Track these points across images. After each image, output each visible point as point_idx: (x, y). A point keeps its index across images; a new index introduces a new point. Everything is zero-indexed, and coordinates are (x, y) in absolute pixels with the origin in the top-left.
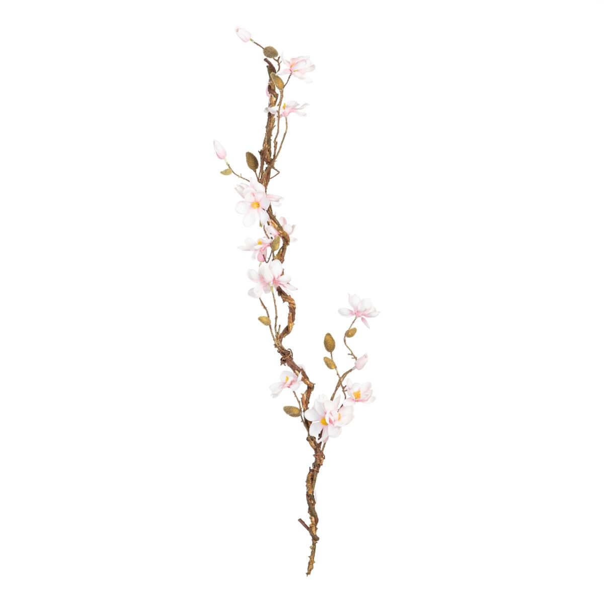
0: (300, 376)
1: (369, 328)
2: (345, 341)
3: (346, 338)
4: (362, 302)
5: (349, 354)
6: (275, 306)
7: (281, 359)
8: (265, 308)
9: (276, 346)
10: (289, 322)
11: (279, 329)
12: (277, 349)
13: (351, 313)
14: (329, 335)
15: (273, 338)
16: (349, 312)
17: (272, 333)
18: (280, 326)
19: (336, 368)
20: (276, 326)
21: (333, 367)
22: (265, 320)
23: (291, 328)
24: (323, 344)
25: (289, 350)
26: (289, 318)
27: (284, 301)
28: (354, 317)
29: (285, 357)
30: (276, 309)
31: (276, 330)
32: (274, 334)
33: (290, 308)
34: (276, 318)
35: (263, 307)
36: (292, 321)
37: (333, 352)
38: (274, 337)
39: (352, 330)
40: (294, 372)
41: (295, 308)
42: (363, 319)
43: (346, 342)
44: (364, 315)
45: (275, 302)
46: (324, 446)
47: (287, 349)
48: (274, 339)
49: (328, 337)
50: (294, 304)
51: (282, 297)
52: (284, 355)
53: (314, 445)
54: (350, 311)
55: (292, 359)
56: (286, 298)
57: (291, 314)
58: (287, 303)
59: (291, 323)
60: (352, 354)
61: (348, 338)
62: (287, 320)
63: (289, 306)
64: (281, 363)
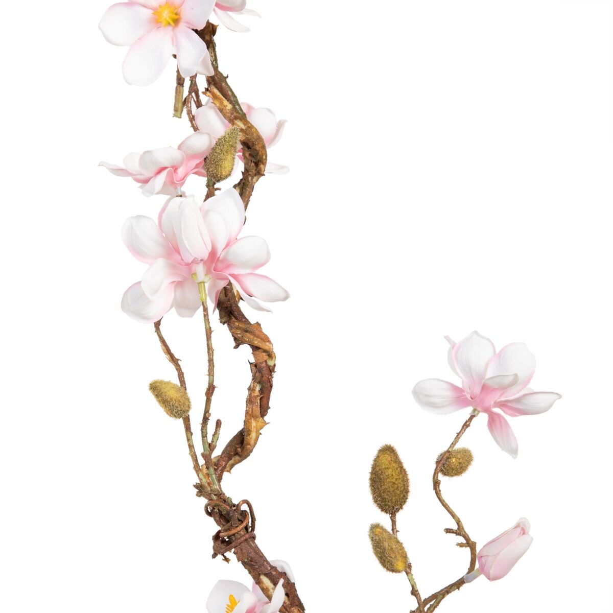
0: (279, 595)
1: (514, 452)
2: (436, 484)
3: (441, 477)
4: (500, 356)
5: (448, 531)
6: (210, 349)
7: (217, 537)
8: (174, 360)
9: (201, 489)
10: (249, 415)
11: (216, 434)
12: (204, 501)
13: (460, 398)
14: (388, 450)
15: (191, 464)
16: (448, 394)
17: (191, 447)
18: (218, 424)
19: (408, 568)
20: (205, 420)
21: (400, 565)
23: (253, 435)
25: (244, 507)
26: (250, 401)
27: (238, 342)
28: (467, 411)
29: (229, 529)
30: (211, 361)
31: (204, 436)
32: (199, 449)
33: (255, 366)
34: (210, 390)
35: (165, 358)
36: (257, 410)
37: (399, 515)
38: (195, 460)
39: (459, 452)
40: (258, 582)
41: (271, 370)
42: (494, 421)
43: (442, 487)
44: (503, 405)
45: (209, 337)
47: (235, 502)
48: (197, 467)
49: (386, 459)
50: (270, 355)
51: (231, 329)
52: (228, 521)
54: (455, 388)
55: (254, 538)
56: (247, 331)
57: (258, 388)
58: (246, 350)
59: (255, 417)
60: (460, 531)
61: (447, 478)
63: (253, 360)
64: (212, 552)
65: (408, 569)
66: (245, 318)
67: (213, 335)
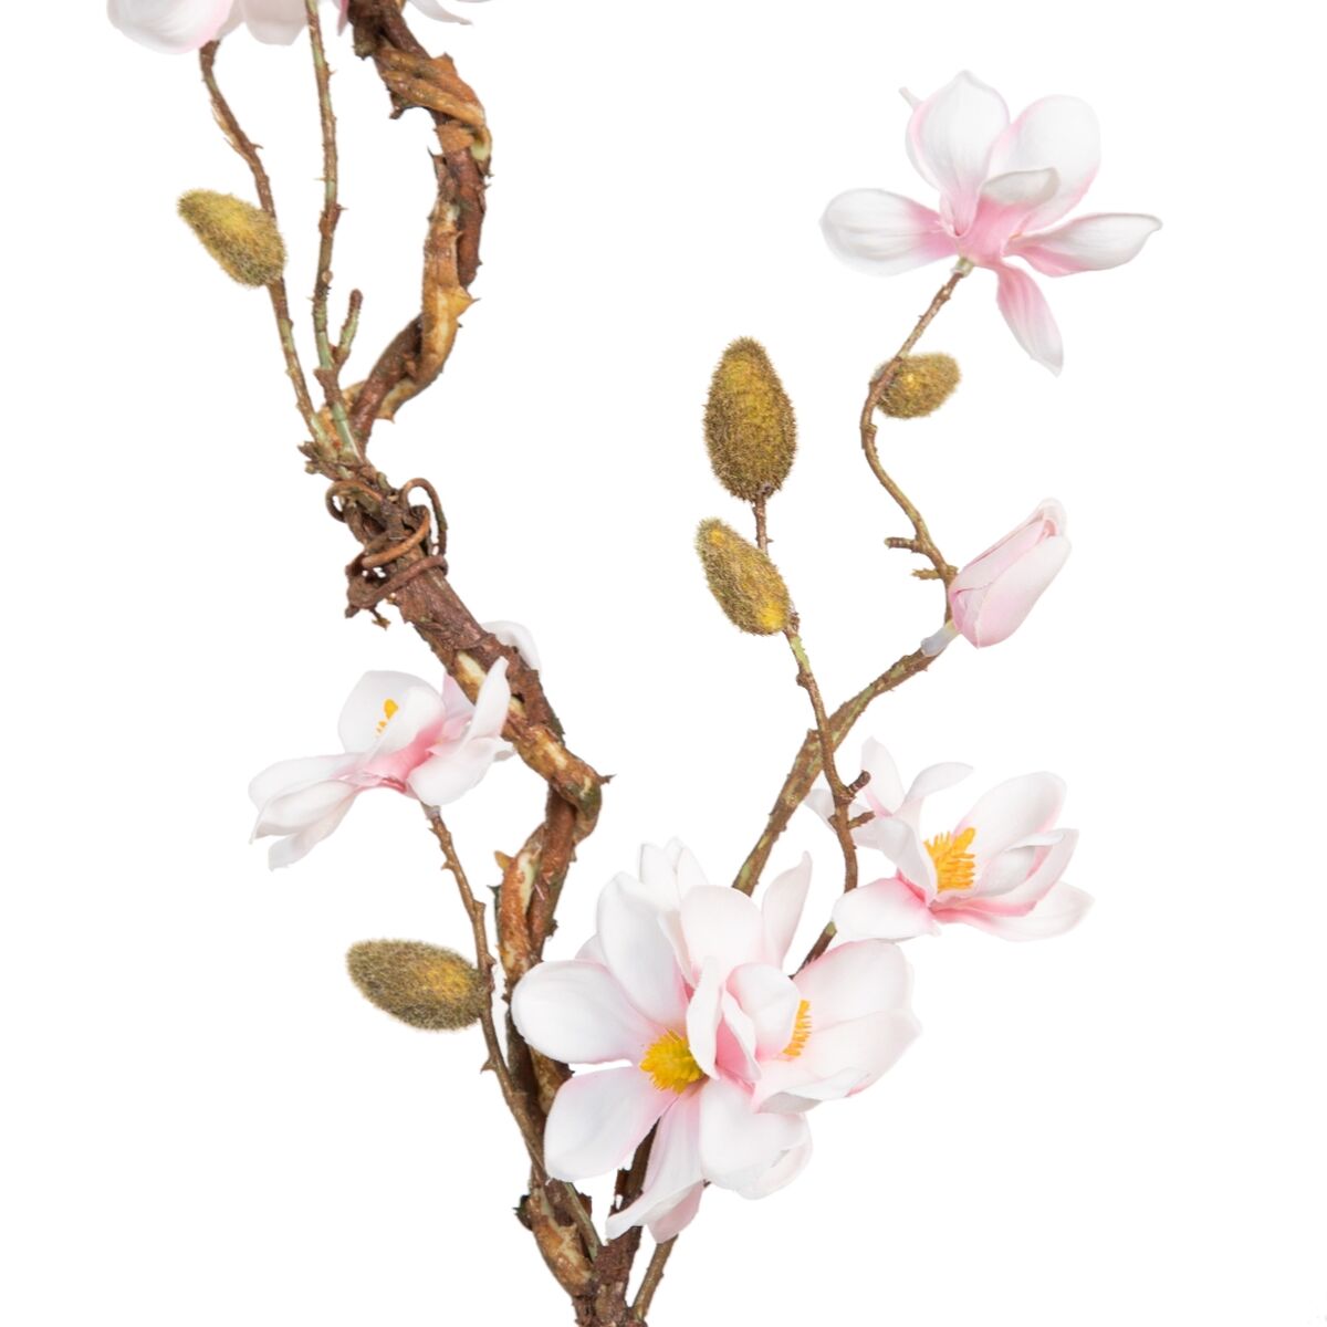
0: (495, 688)
1: (1055, 360)
2: (868, 432)
3: (878, 417)
4: (1019, 128)
5: (894, 543)
6: (327, 117)
7: (355, 569)
8: (245, 147)
9: (315, 456)
10: (432, 281)
11: (348, 327)
12: (323, 483)
13: (931, 235)
14: (747, 351)
15: (292, 397)
16: (905, 226)
17: (290, 355)
18: (356, 299)
19: (790, 625)
20: (322, 289)
21: (770, 617)
22: (235, 225)
23: (442, 329)
24: (699, 430)
25: (418, 498)
26: (432, 247)
27: (401, 102)
28: (945, 266)
29: (382, 549)
30: (330, 146)
31: (320, 328)
32: (309, 361)
33: (445, 163)
34: (330, 217)
35: (222, 139)
36: (452, 269)
37: (773, 504)
38: (301, 386)
39: (924, 360)
40: (453, 670)
41: (481, 170)
42: (1012, 290)
43: (879, 441)
44: (1030, 248)
45: (323, 89)
46: (655, 1274)
47: (396, 482)
48: (304, 404)
49: (744, 369)
50: (479, 135)
51: (382, 68)
52: (380, 529)
53: (574, 1257)
54: (922, 214)
55: (443, 569)
56: (419, 76)
57: (451, 216)
59: (446, 285)
60: (920, 544)
61: (896, 423)
62: (416, 263)
63: (438, 151)
64: (345, 603)
65: (789, 627)
66: (415, 43)
67: (333, 82)
